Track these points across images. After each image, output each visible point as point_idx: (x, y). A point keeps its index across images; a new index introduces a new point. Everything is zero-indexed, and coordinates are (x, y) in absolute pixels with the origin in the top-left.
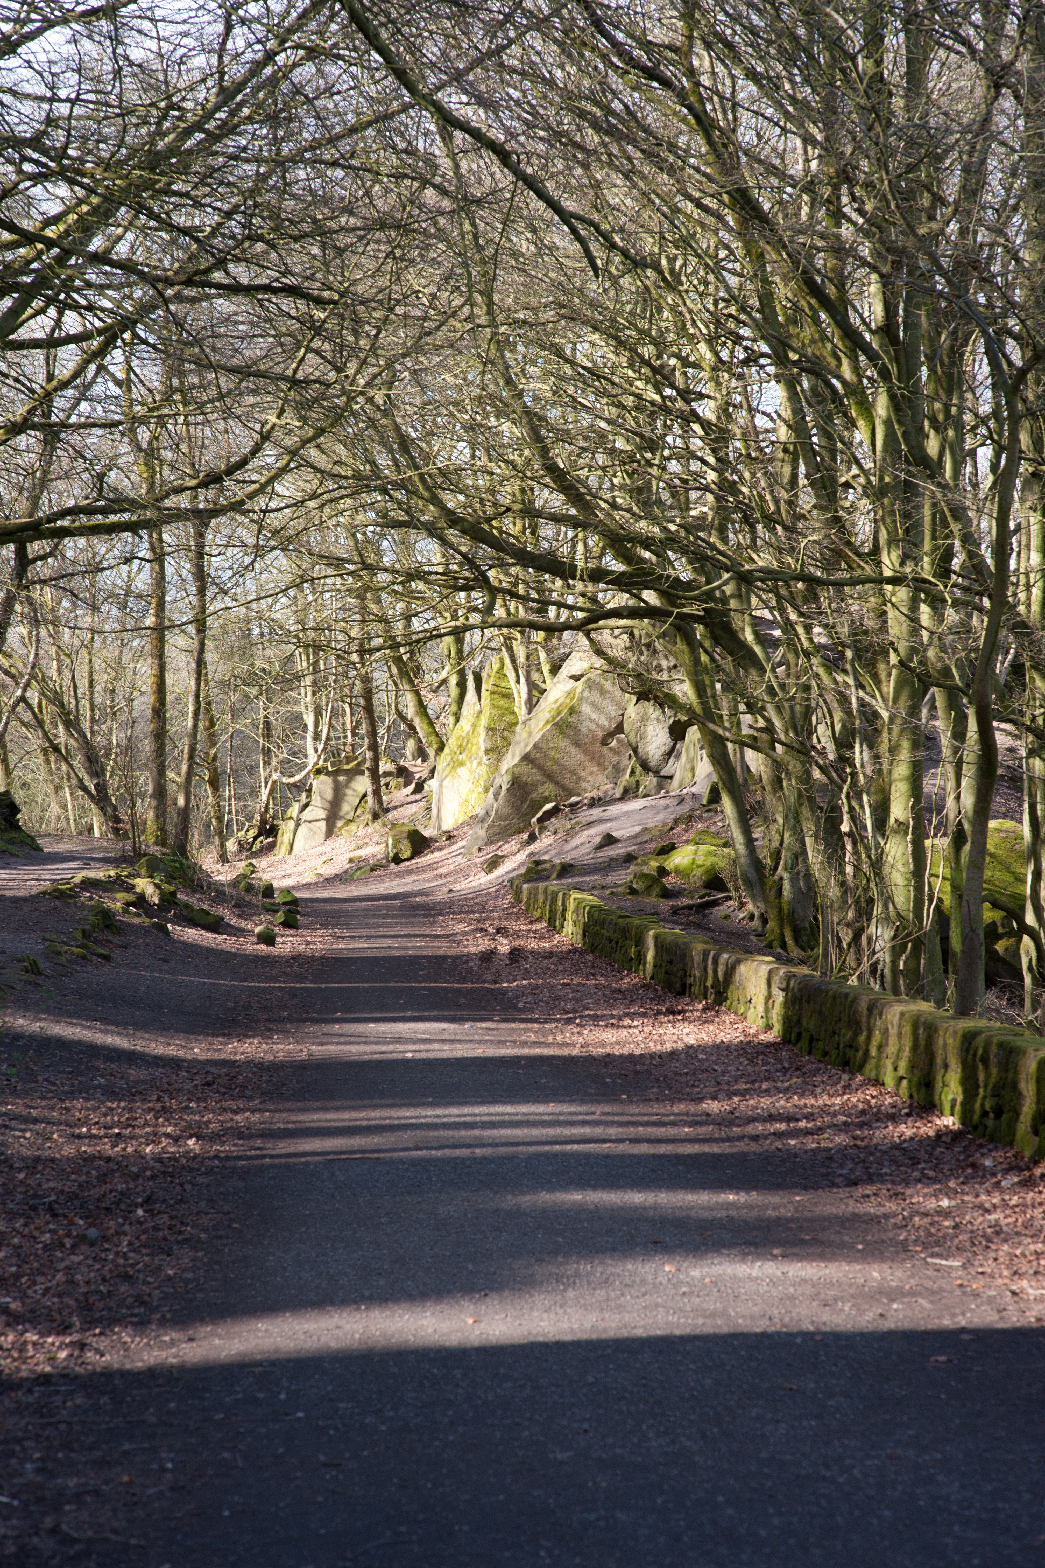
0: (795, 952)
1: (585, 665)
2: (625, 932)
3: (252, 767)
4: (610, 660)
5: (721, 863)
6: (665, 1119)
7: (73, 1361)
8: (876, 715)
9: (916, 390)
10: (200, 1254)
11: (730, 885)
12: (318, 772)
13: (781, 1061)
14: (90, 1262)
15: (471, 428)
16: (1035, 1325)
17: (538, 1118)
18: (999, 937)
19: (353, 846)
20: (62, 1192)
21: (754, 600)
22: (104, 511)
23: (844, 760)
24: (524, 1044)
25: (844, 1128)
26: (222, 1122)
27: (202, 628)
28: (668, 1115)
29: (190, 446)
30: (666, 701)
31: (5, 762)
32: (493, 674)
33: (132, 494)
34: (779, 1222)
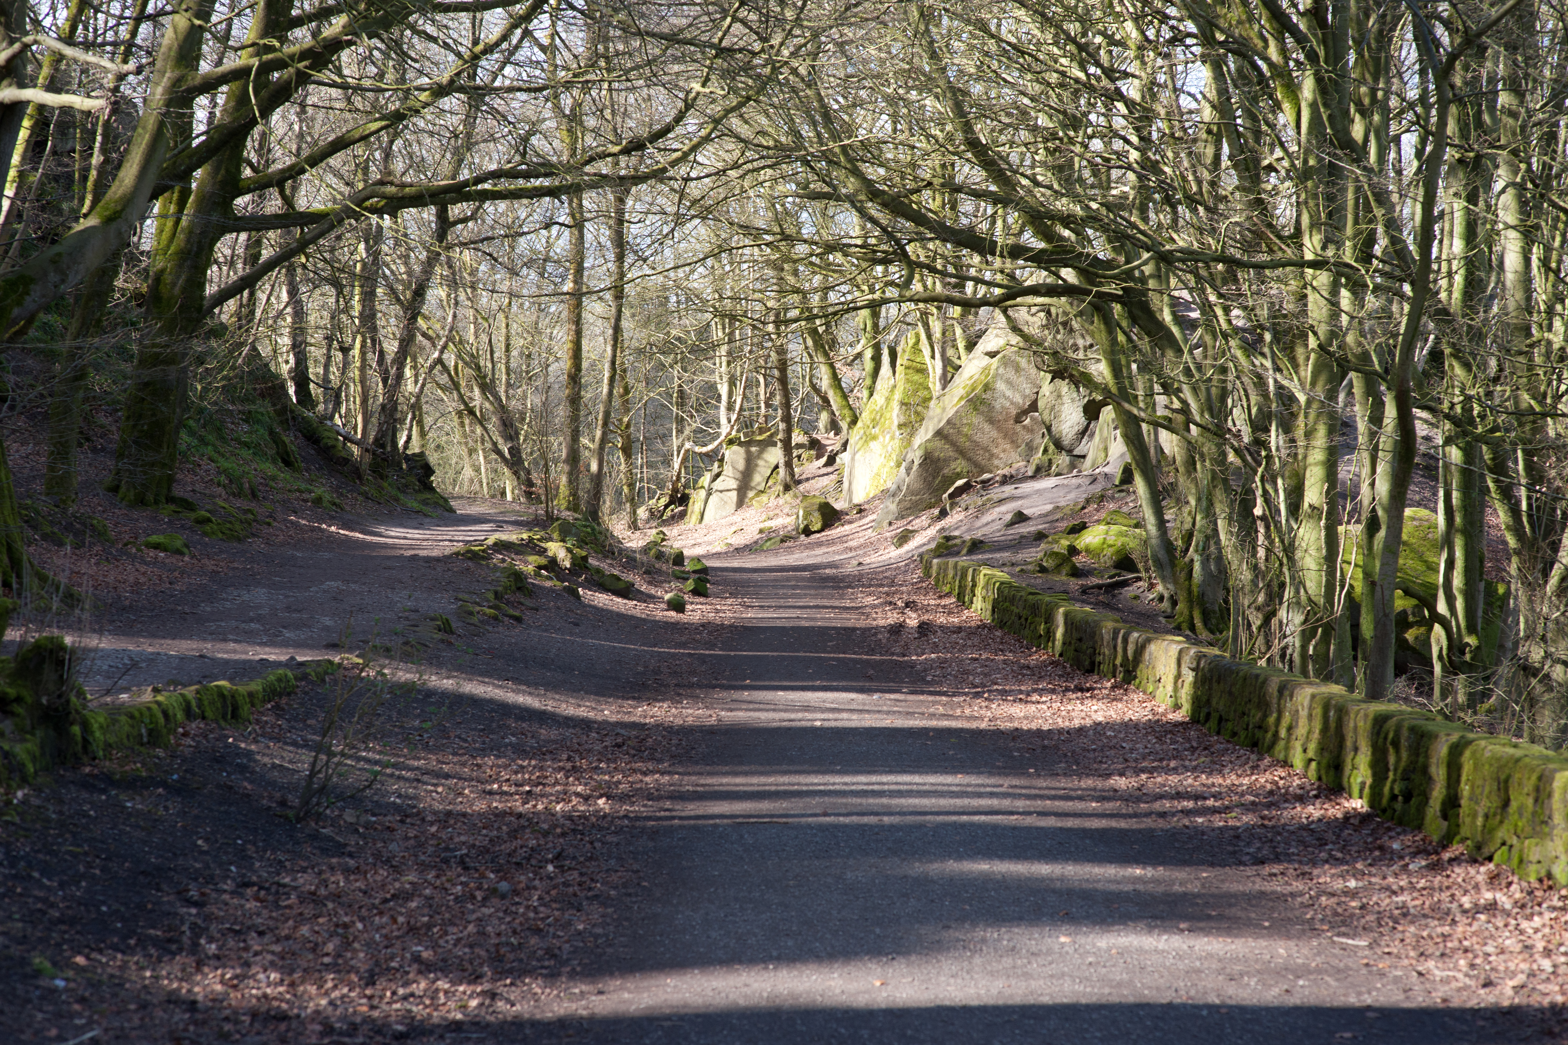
0: (1204, 635)
1: (1001, 342)
2: (1035, 609)
3: (664, 436)
4: (1025, 337)
5: (1132, 544)
6: (1072, 793)
7: (484, 1010)
8: (1292, 398)
9: (1343, 74)
10: (610, 910)
11: (1140, 566)
12: (731, 442)
13: (1189, 740)
14: (501, 914)
15: (892, 101)
16: (1441, 1006)
17: (946, 788)
18: (1410, 626)
19: (764, 517)
20: (474, 846)
21: (1173, 281)
22: (527, 176)
23: (1260, 443)
24: (932, 716)
25: (1252, 807)
26: (632, 783)
27: (619, 294)
28: (1075, 790)
29: (613, 113)
30: (1080, 380)
31: (420, 423)
32: (908, 349)
33: (554, 159)
34: (1185, 898)
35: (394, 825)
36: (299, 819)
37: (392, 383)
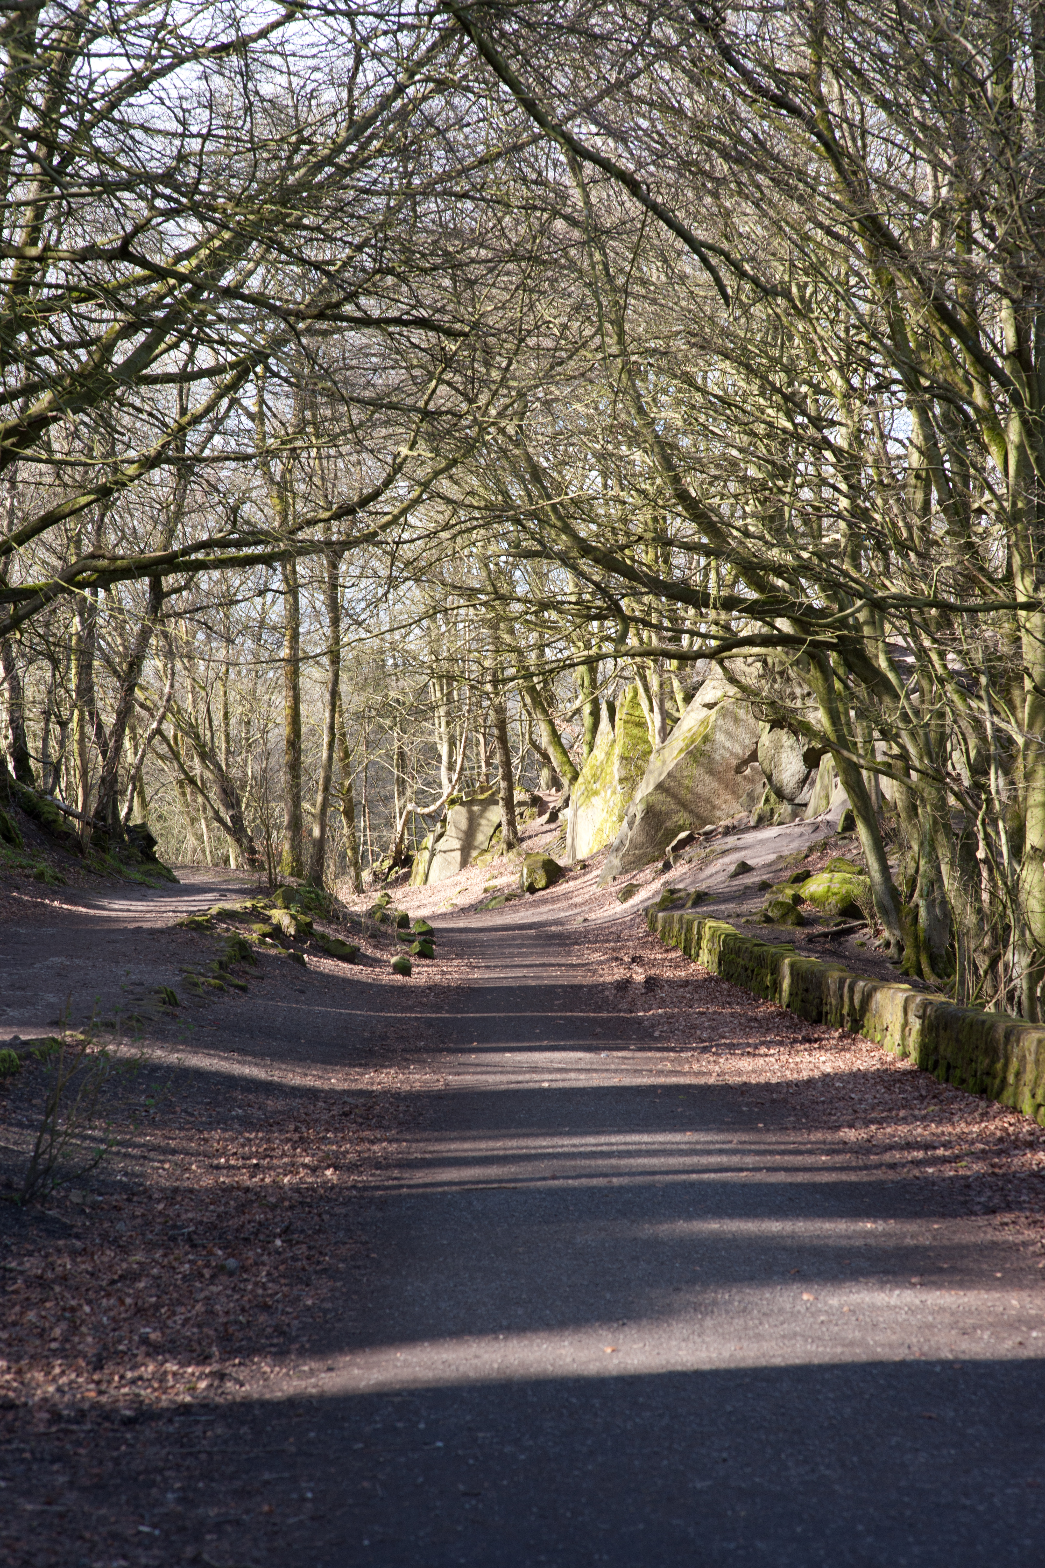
0: (932, 980)
1: (719, 694)
2: (760, 960)
3: (386, 797)
4: (743, 688)
5: (857, 891)
6: (802, 1147)
7: (213, 1391)
8: (1011, 741)
10: (339, 1284)
11: (866, 913)
12: (453, 802)
13: (917, 1089)
14: (229, 1292)
15: (601, 457)
17: (675, 1147)
19: (488, 876)
20: (201, 1222)
21: (887, 627)
22: (238, 544)
23: (980, 787)
24: (660, 1073)
25: (982, 1155)
26: (360, 1152)
27: (336, 660)
28: (805, 1144)
29: (323, 479)
30: (800, 729)
31: (141, 794)
32: (626, 703)
33: (265, 527)
34: (916, 1251)
35: (121, 1204)
36: (24, 1202)
37: (113, 755)
